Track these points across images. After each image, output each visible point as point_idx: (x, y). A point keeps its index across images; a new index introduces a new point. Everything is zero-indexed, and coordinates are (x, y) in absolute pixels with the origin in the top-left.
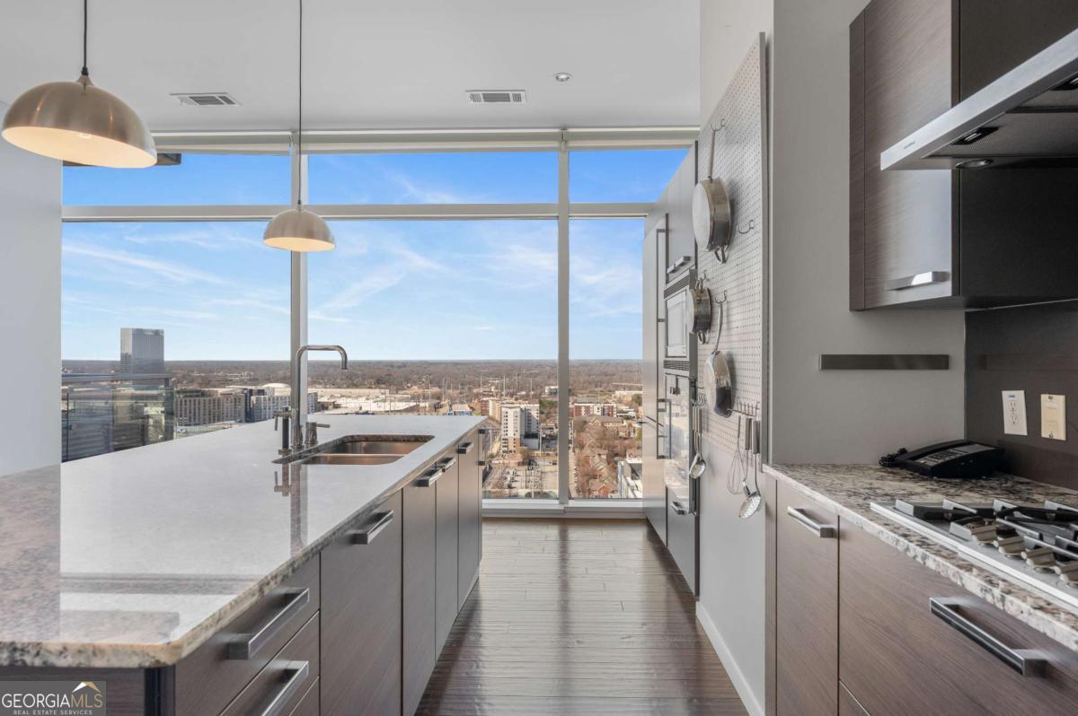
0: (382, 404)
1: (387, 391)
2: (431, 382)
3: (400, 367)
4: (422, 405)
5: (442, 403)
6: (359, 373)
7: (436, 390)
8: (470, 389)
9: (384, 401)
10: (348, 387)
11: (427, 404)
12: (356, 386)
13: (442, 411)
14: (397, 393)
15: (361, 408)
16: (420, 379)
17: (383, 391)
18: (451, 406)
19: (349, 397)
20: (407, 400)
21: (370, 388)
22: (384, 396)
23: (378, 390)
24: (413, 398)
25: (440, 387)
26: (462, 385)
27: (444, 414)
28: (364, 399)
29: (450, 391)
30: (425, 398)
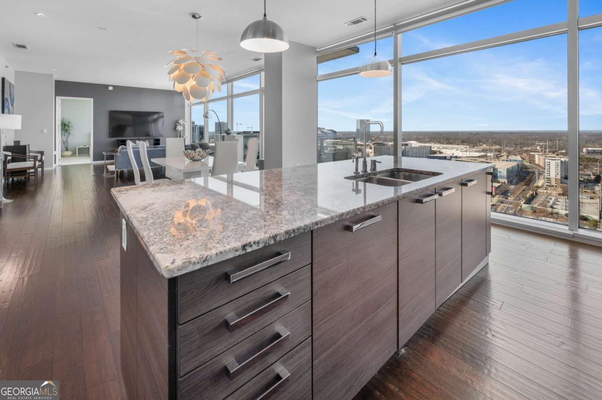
0: (465, 153)
1: (468, 147)
2: (495, 143)
3: (475, 135)
4: (489, 154)
5: (502, 154)
6: (453, 137)
7: (498, 147)
8: (520, 147)
9: (466, 151)
10: (447, 144)
11: (492, 154)
12: (451, 143)
13: (502, 158)
14: (473, 148)
15: (453, 154)
16: (487, 141)
17: (465, 146)
18: (508, 156)
19: (447, 149)
20: (479, 152)
21: (458, 145)
22: (466, 149)
23: (462, 146)
24: (483, 151)
25: (500, 146)
26: (516, 145)
27: (503, 160)
28: (455, 150)
29: (507, 148)
30: (491, 151)
